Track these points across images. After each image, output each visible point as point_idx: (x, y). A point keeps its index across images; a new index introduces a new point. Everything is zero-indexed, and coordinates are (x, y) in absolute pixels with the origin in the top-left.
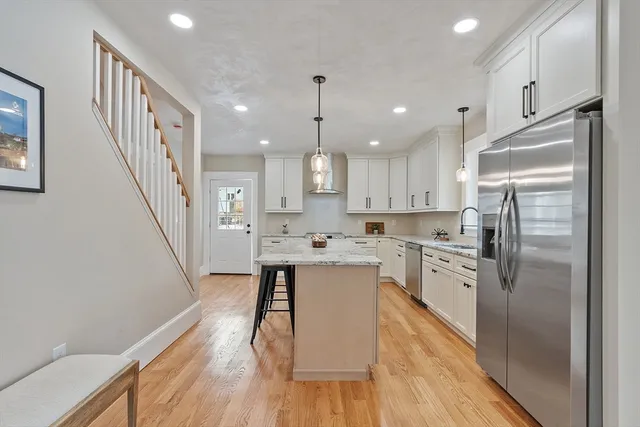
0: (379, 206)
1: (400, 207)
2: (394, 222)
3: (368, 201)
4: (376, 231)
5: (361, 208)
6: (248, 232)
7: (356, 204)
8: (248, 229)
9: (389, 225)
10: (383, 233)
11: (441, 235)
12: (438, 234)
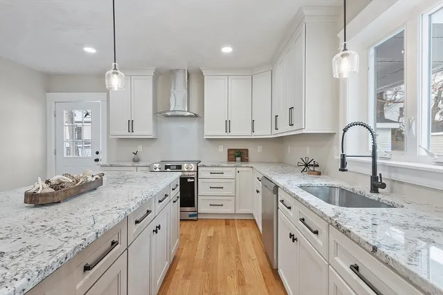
0: (241, 130)
1: (264, 131)
2: (260, 149)
3: (228, 125)
4: (238, 159)
5: (220, 133)
6: (97, 160)
7: (214, 128)
8: (97, 157)
9: (254, 152)
10: (247, 160)
11: (310, 167)
12: (307, 165)
